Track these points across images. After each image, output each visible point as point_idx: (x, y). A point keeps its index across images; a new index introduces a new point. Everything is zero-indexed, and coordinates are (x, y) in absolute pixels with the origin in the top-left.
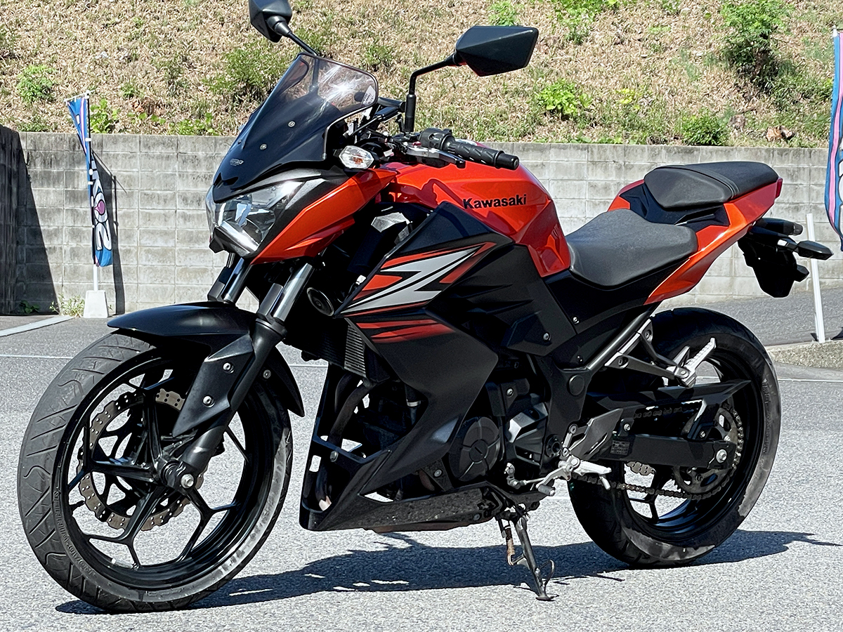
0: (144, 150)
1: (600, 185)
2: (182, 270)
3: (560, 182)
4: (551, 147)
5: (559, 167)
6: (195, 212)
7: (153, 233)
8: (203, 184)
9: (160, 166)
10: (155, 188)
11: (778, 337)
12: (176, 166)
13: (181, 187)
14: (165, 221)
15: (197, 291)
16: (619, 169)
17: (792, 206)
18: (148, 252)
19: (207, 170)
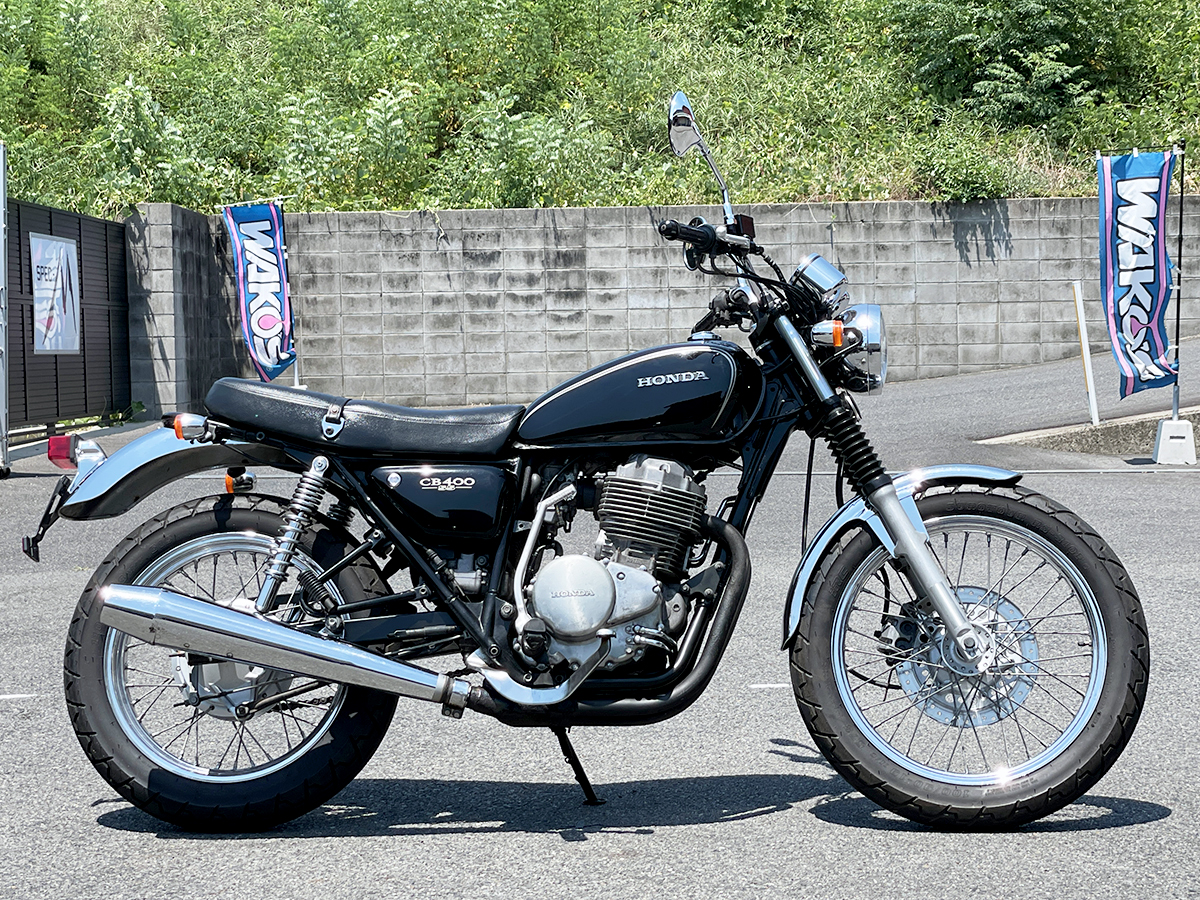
0: (343, 229)
1: (847, 249)
2: (391, 359)
3: (804, 246)
4: (791, 207)
5: (802, 231)
6: (402, 295)
7: (357, 319)
8: (411, 264)
9: (362, 246)
10: (358, 270)
11: (1047, 419)
12: (378, 245)
13: (386, 267)
14: (370, 306)
15: (408, 382)
16: (868, 229)
17: (1063, 262)
18: (354, 340)
19: (414, 247)
